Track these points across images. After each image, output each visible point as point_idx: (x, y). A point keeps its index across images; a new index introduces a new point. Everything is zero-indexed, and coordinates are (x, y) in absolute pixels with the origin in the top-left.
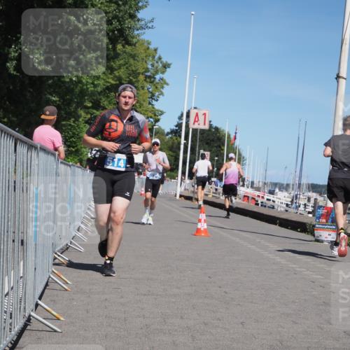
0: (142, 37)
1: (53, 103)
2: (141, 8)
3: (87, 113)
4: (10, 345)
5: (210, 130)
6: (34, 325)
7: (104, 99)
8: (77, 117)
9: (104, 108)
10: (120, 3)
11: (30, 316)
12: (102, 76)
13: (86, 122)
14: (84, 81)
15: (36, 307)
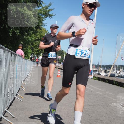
0: (44, 27)
1: (22, 44)
2: (44, 20)
3: (30, 46)
4: (10, 105)
5: (61, 51)
6: (16, 100)
7: (34, 43)
8: (27, 47)
9: (34, 45)
10: (38, 19)
11: (15, 97)
12: (34, 37)
13: (30, 48)
14: (29, 38)
15: (16, 95)
